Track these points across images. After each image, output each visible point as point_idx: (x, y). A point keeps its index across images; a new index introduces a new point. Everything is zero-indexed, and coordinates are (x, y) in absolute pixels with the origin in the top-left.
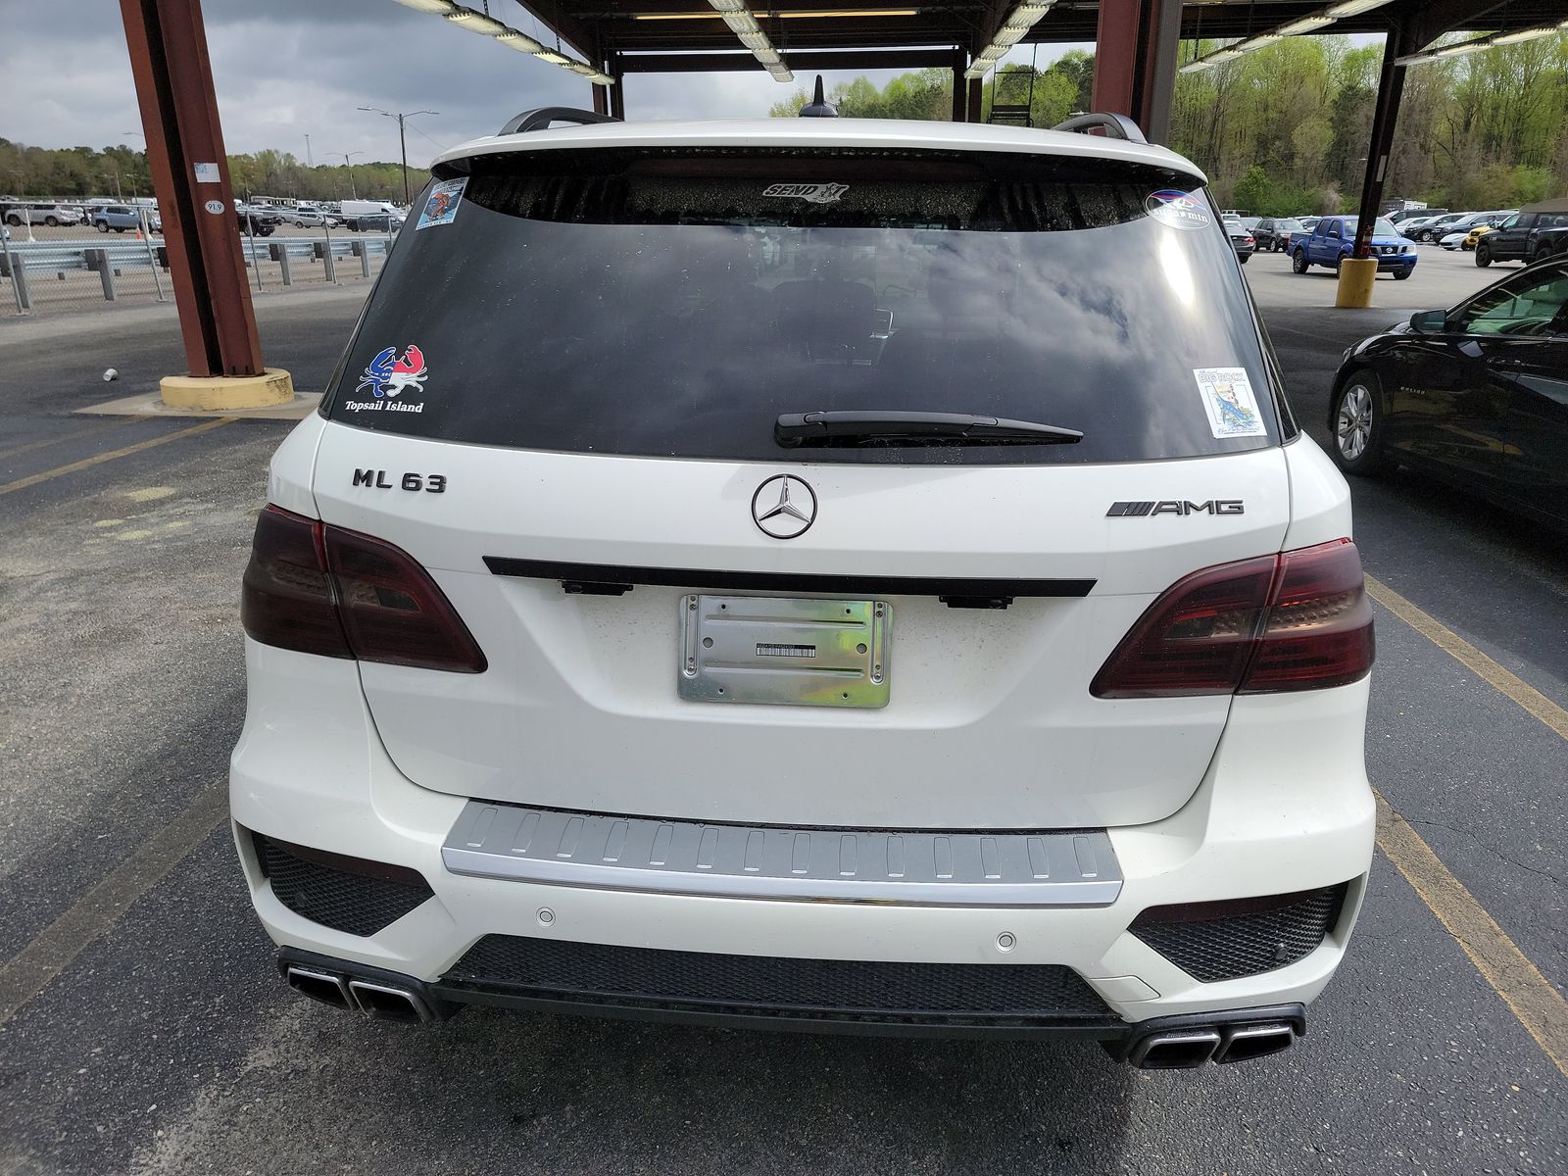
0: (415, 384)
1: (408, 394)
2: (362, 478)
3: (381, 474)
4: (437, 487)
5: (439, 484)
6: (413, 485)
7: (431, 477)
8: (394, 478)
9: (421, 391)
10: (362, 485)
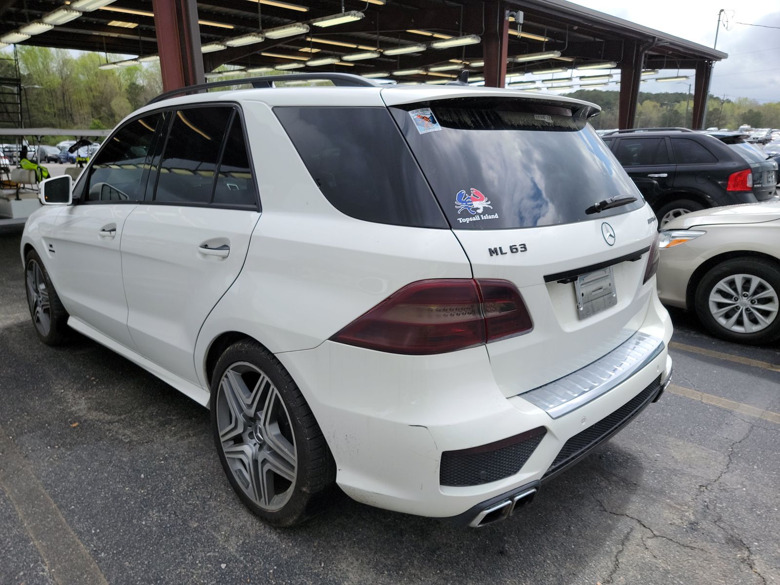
0: (487, 206)
1: (486, 211)
2: (493, 252)
3: (500, 248)
4: (523, 249)
5: (524, 247)
6: (514, 250)
7: (520, 245)
8: (506, 249)
9: (492, 208)
10: (494, 255)
